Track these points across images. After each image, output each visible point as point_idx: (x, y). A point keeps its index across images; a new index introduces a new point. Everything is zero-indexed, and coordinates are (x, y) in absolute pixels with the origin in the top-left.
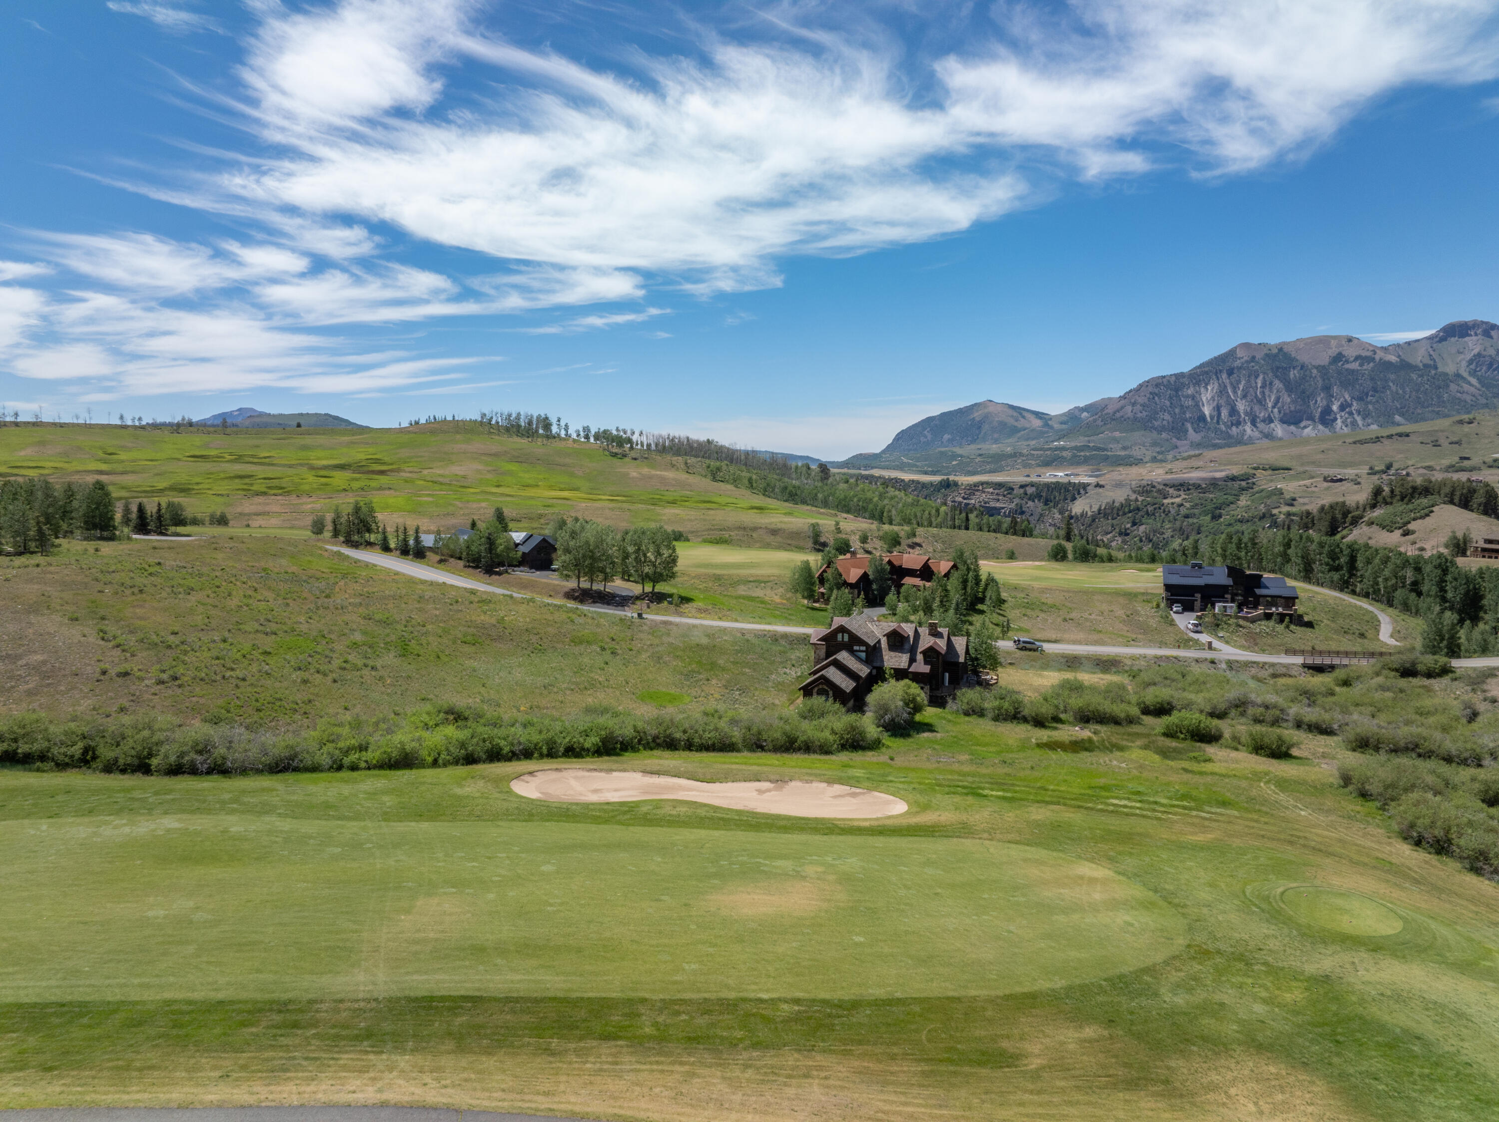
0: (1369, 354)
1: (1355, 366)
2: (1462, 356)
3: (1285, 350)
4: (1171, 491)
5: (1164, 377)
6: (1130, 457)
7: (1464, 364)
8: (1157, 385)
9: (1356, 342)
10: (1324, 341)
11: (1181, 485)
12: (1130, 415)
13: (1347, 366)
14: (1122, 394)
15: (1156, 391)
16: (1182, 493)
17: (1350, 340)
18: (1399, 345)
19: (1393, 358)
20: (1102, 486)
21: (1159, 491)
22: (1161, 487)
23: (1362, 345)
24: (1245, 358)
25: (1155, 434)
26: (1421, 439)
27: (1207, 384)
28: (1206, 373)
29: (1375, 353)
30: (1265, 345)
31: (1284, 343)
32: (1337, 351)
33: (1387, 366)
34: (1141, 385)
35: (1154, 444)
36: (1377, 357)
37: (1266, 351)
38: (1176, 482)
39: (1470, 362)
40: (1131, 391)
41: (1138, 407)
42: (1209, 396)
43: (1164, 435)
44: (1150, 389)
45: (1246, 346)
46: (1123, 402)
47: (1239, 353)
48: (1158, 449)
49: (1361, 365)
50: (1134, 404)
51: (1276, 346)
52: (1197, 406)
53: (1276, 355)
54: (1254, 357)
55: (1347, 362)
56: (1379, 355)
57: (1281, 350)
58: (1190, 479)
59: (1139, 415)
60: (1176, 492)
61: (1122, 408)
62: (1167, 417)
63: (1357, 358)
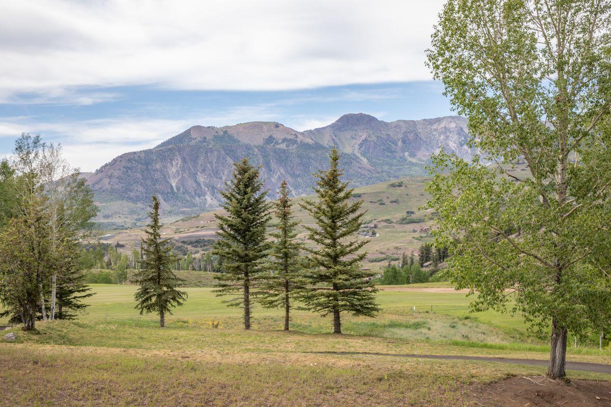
0: (292, 137)
1: (283, 146)
2: (354, 141)
3: (229, 133)
4: (189, 247)
5: (135, 153)
6: (113, 224)
7: (357, 147)
8: (130, 160)
9: (281, 127)
10: (257, 126)
11: (197, 242)
12: (108, 187)
13: (278, 146)
14: (99, 168)
15: (129, 165)
16: (199, 249)
17: (277, 126)
18: (311, 131)
19: (309, 141)
20: (122, 246)
21: (179, 248)
22: (180, 244)
23: (289, 131)
24: (199, 139)
25: (131, 205)
27: (172, 160)
28: (170, 150)
29: (297, 137)
30: (213, 128)
31: (227, 127)
32: (269, 135)
33: (306, 146)
34: (115, 161)
35: (132, 212)
36: (299, 140)
37: (214, 133)
38: (193, 240)
39: (361, 145)
40: (106, 165)
41: (115, 180)
42: (174, 170)
43: (139, 205)
44: (124, 164)
45: (198, 128)
46: (100, 175)
47: (194, 135)
48: (136, 217)
49: (287, 146)
50: (110, 177)
51: (221, 129)
52: (165, 178)
53: (222, 137)
54: (205, 138)
55: (277, 143)
56: (300, 138)
57: (225, 132)
58: (204, 236)
59: (116, 187)
60: (194, 249)
61: (101, 180)
62: (140, 188)
63: (284, 140)
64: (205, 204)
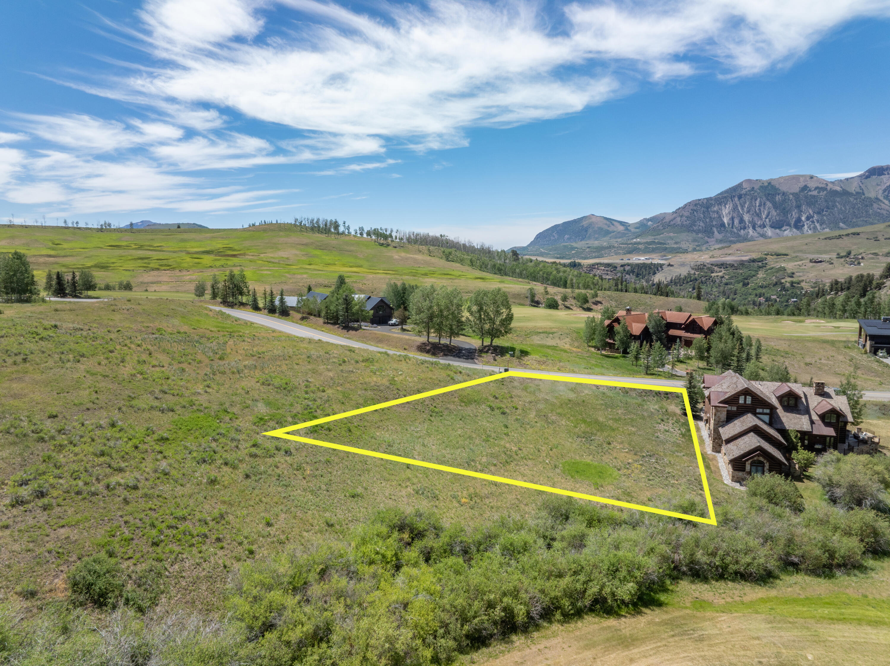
0: (823, 186)
1: (815, 193)
2: (880, 187)
3: (772, 184)
4: (716, 268)
5: (700, 200)
6: (680, 248)
7: (881, 192)
8: (696, 205)
9: (815, 178)
10: (796, 178)
11: (722, 265)
12: (679, 223)
13: (810, 193)
14: (674, 210)
15: (695, 208)
16: (722, 269)
17: (812, 177)
18: (841, 181)
19: (838, 189)
20: (672, 266)
21: (708, 268)
22: (709, 266)
23: (819, 180)
24: (748, 189)
25: (694, 235)
26: (867, 236)
27: (725, 204)
28: (725, 197)
29: (827, 185)
30: (760, 181)
31: (772, 179)
32: (804, 184)
33: (834, 193)
34: (686, 205)
35: (695, 240)
36: (829, 188)
37: (760, 184)
38: (719, 263)
39: (885, 191)
40: (679, 208)
41: (684, 218)
42: (727, 211)
43: (700, 235)
44: (691, 207)
45: (749, 181)
46: (675, 215)
47: (744, 186)
48: (696, 244)
49: (819, 192)
50: (682, 216)
51: (767, 181)
52: (720, 217)
53: (767, 187)
54: (753, 188)
55: (810, 191)
56: (830, 186)
57: (769, 183)
58: (727, 261)
59: (685, 223)
60: (718, 269)
61: (675, 218)
62: (702, 224)
63: (816, 188)
64: (747, 235)
